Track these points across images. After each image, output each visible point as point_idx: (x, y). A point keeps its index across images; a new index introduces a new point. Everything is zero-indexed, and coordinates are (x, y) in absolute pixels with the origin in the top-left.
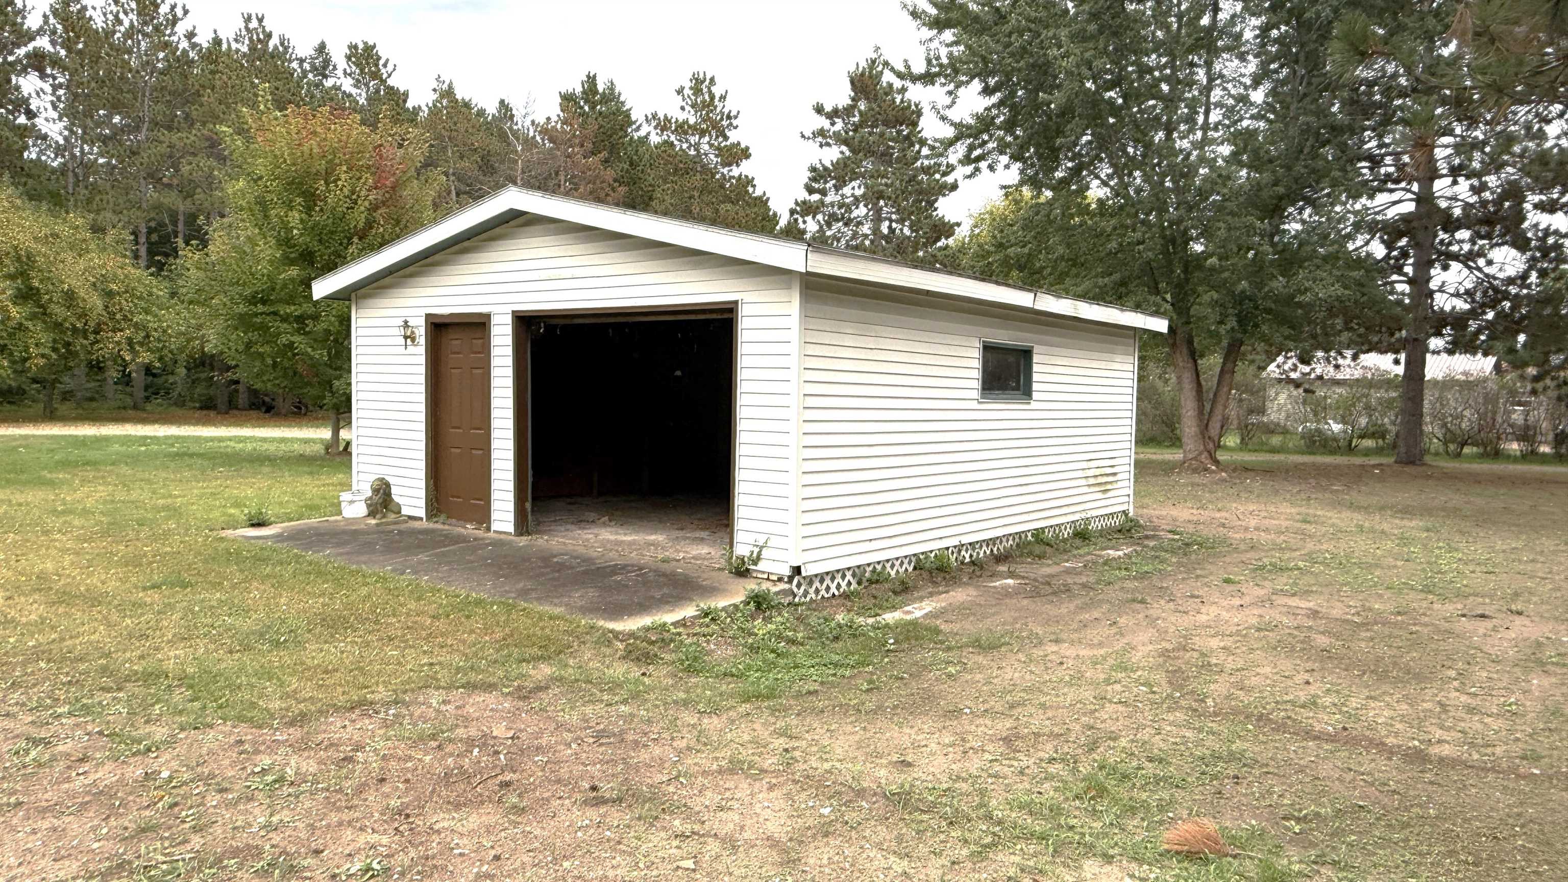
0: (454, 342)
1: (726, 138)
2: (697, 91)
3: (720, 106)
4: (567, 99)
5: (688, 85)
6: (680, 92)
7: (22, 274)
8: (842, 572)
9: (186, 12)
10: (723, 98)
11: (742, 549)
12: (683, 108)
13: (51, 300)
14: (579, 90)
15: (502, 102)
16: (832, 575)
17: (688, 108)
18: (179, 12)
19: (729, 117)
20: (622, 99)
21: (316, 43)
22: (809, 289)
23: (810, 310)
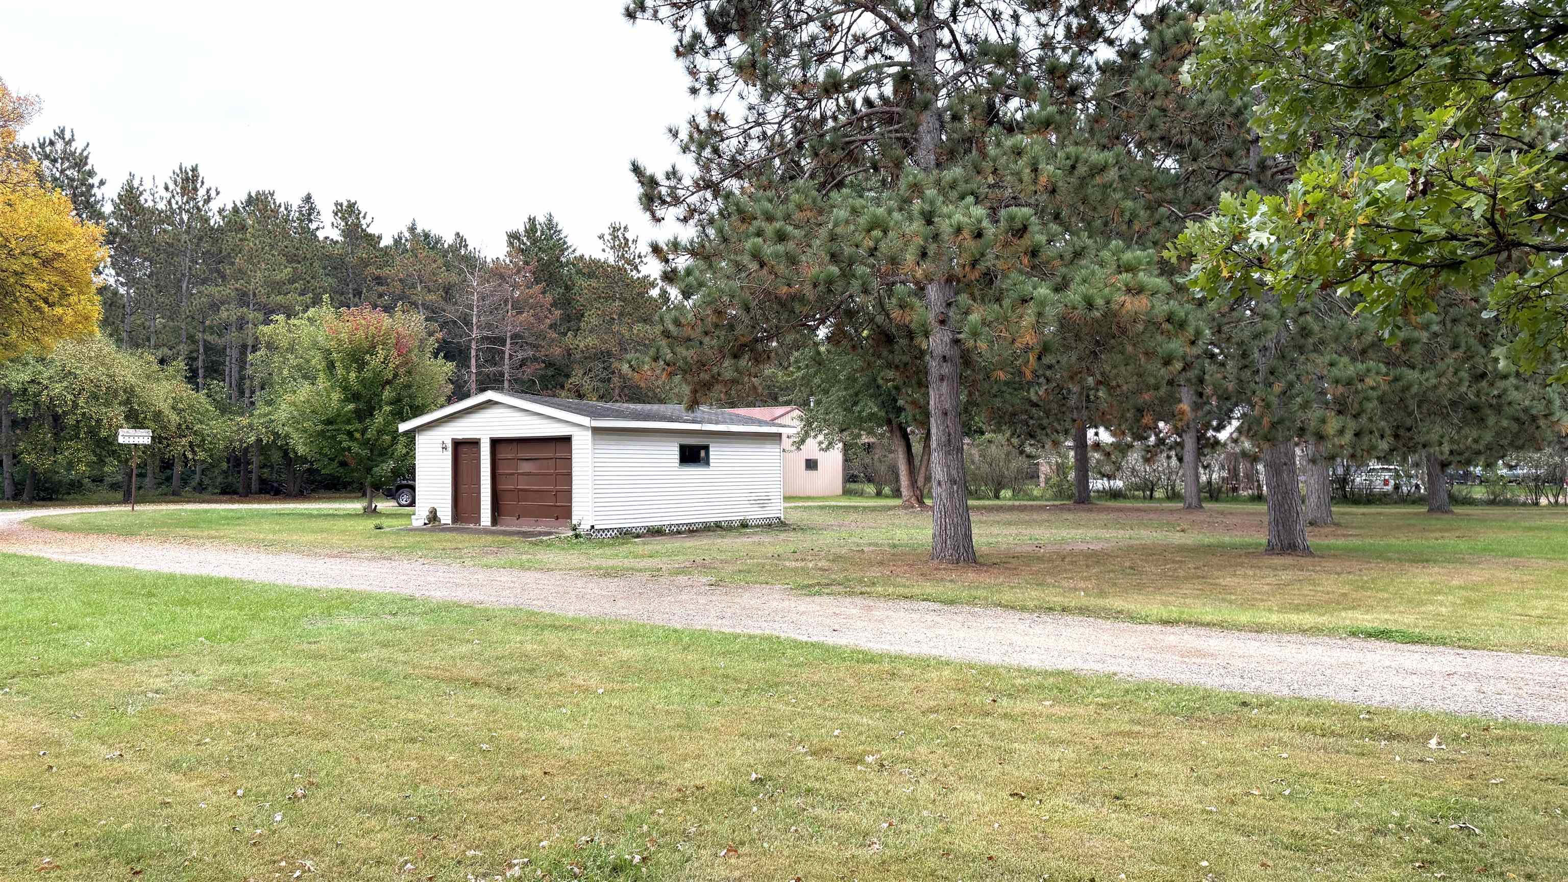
0: (464, 449)
1: (639, 272)
2: (615, 238)
3: (633, 247)
4: (513, 237)
5: (607, 232)
6: (601, 237)
7: (128, 402)
8: (613, 530)
9: (218, 193)
10: (635, 241)
11: (574, 522)
12: (604, 250)
13: (145, 418)
14: (522, 230)
15: (458, 234)
16: (608, 530)
17: (607, 250)
18: (213, 193)
19: (640, 257)
20: (559, 228)
21: (304, 195)
22: (596, 431)
23: (597, 437)
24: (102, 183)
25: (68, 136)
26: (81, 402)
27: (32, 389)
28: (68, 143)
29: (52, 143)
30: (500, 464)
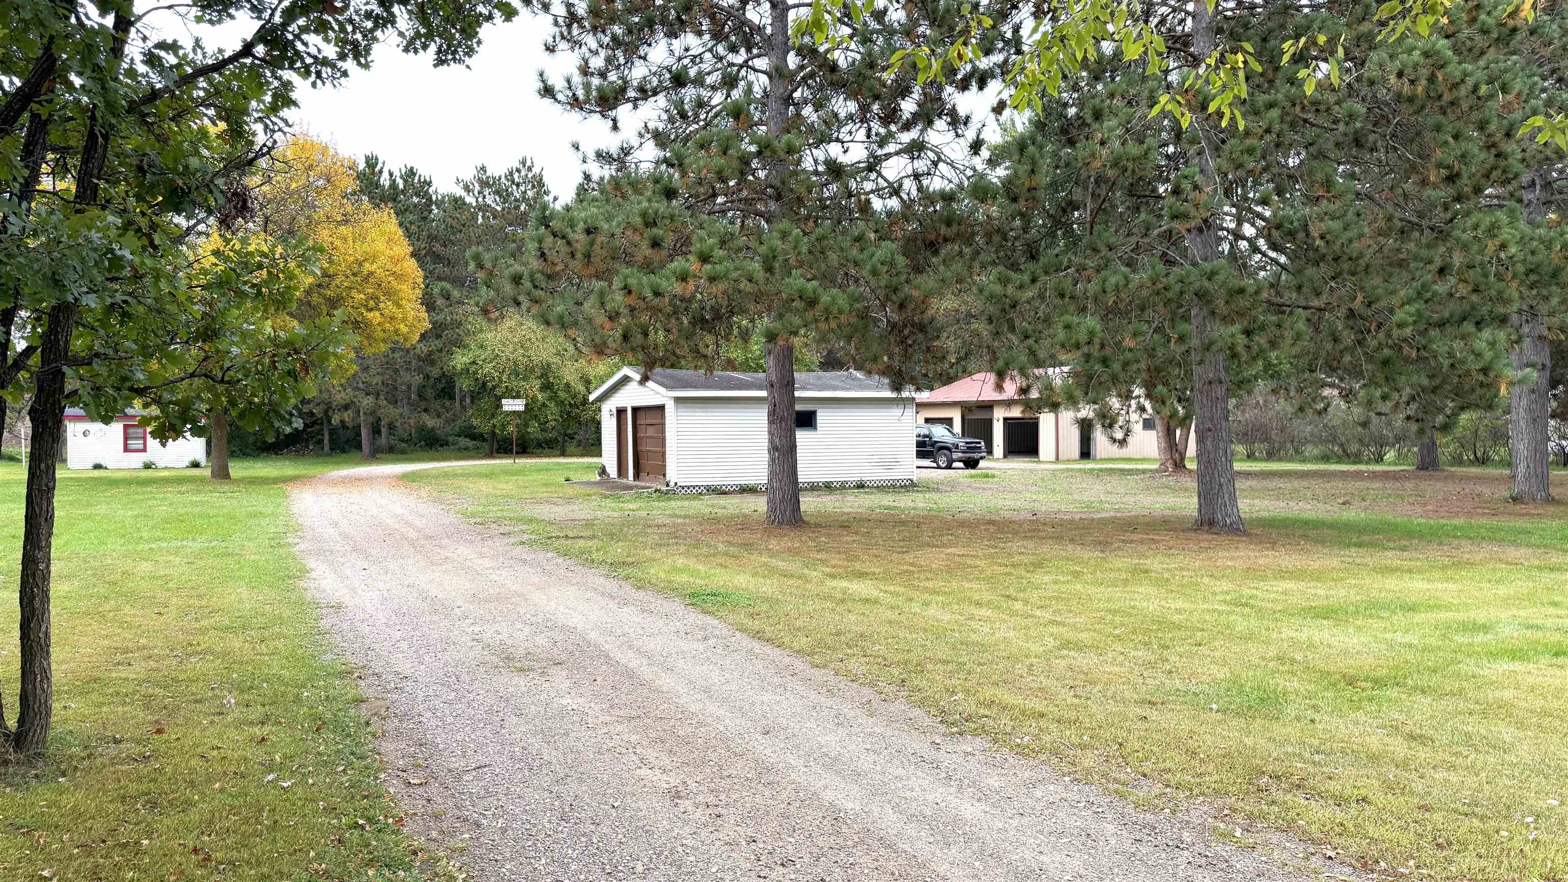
0: (621, 416)
8: (699, 486)
11: (668, 479)
16: (693, 487)
22: (678, 400)
23: (680, 406)
24: (555, 199)
25: (528, 163)
26: (504, 378)
27: (473, 368)
28: (530, 169)
29: (518, 171)
30: (639, 428)
